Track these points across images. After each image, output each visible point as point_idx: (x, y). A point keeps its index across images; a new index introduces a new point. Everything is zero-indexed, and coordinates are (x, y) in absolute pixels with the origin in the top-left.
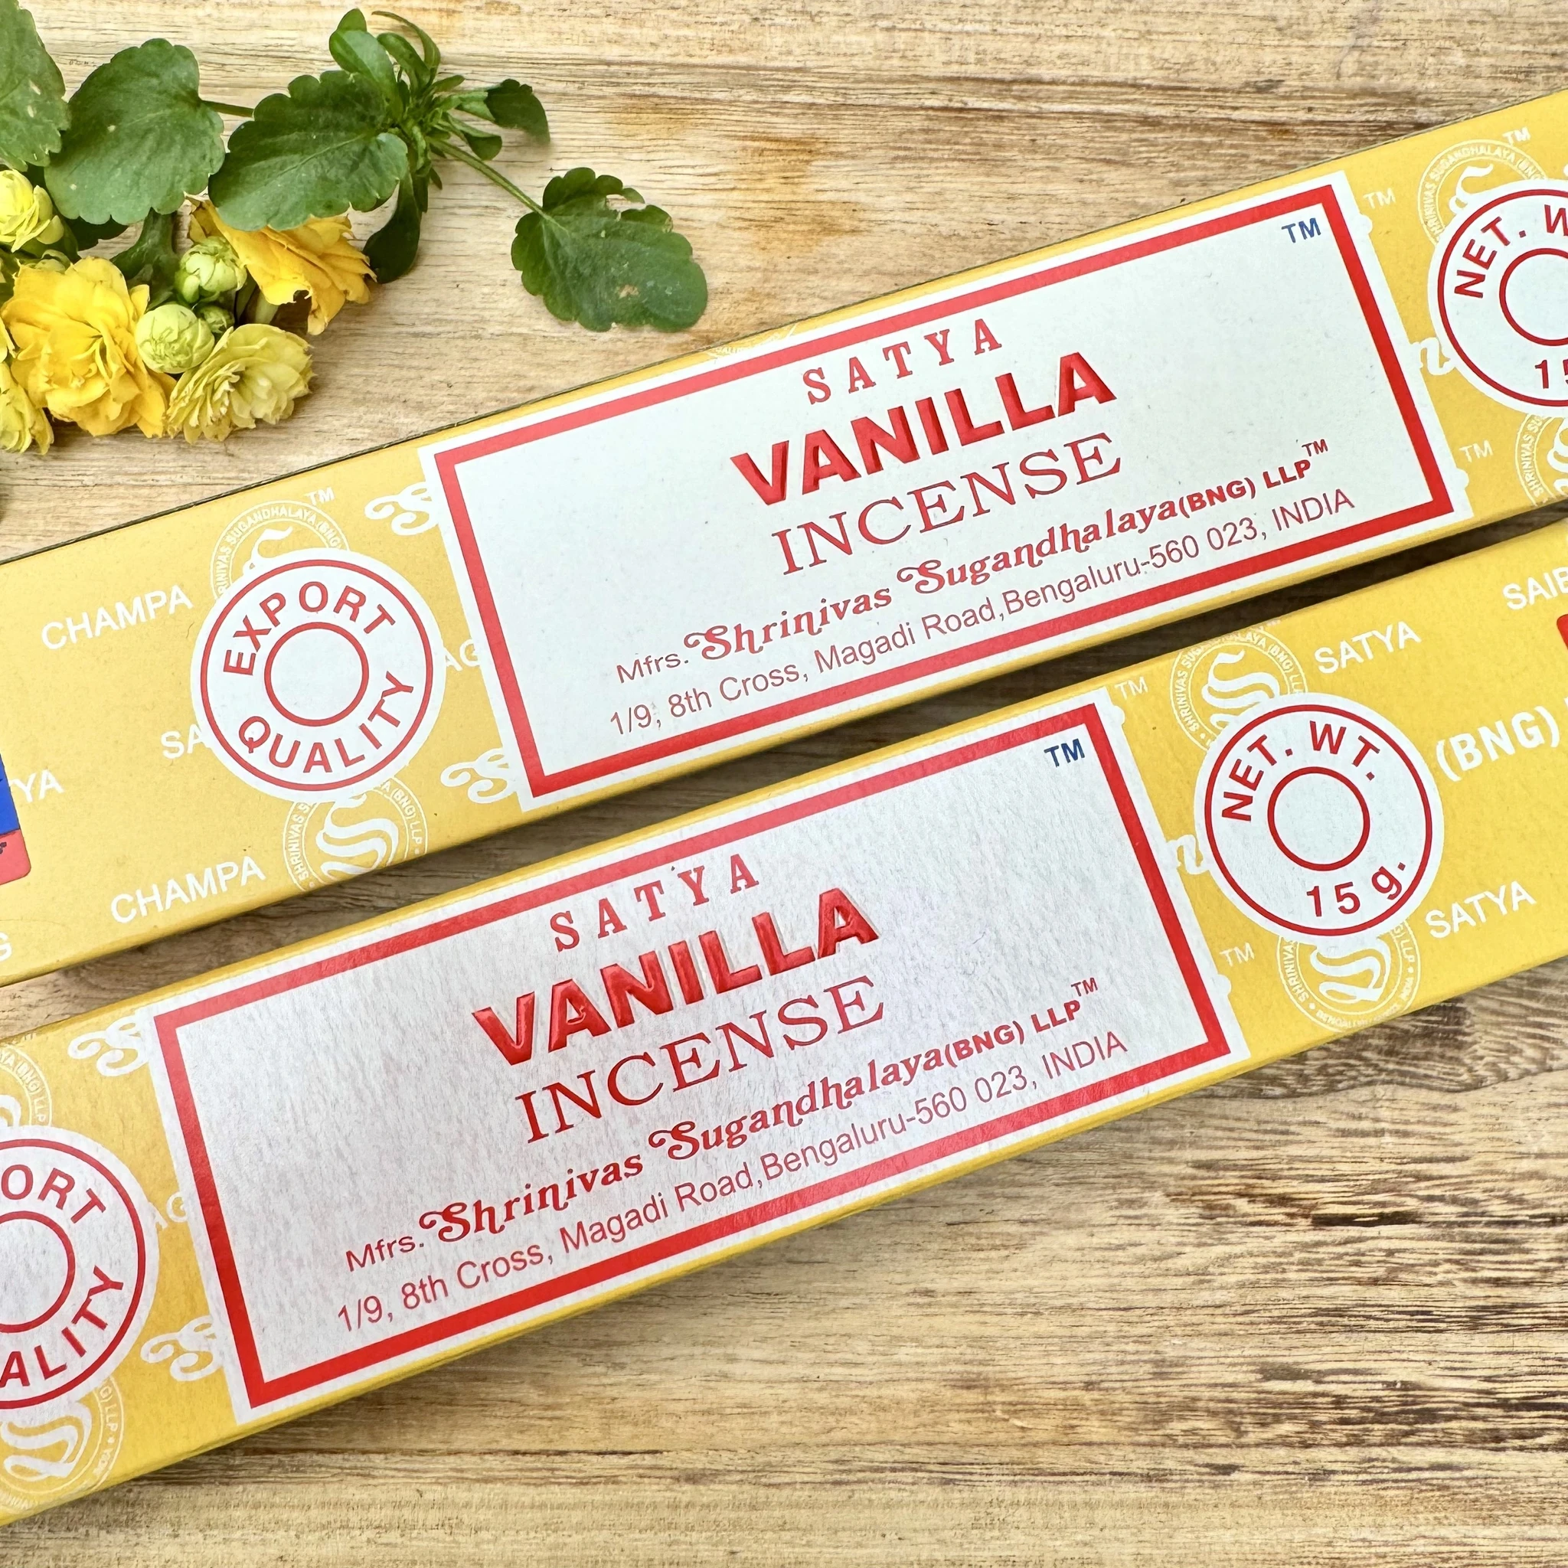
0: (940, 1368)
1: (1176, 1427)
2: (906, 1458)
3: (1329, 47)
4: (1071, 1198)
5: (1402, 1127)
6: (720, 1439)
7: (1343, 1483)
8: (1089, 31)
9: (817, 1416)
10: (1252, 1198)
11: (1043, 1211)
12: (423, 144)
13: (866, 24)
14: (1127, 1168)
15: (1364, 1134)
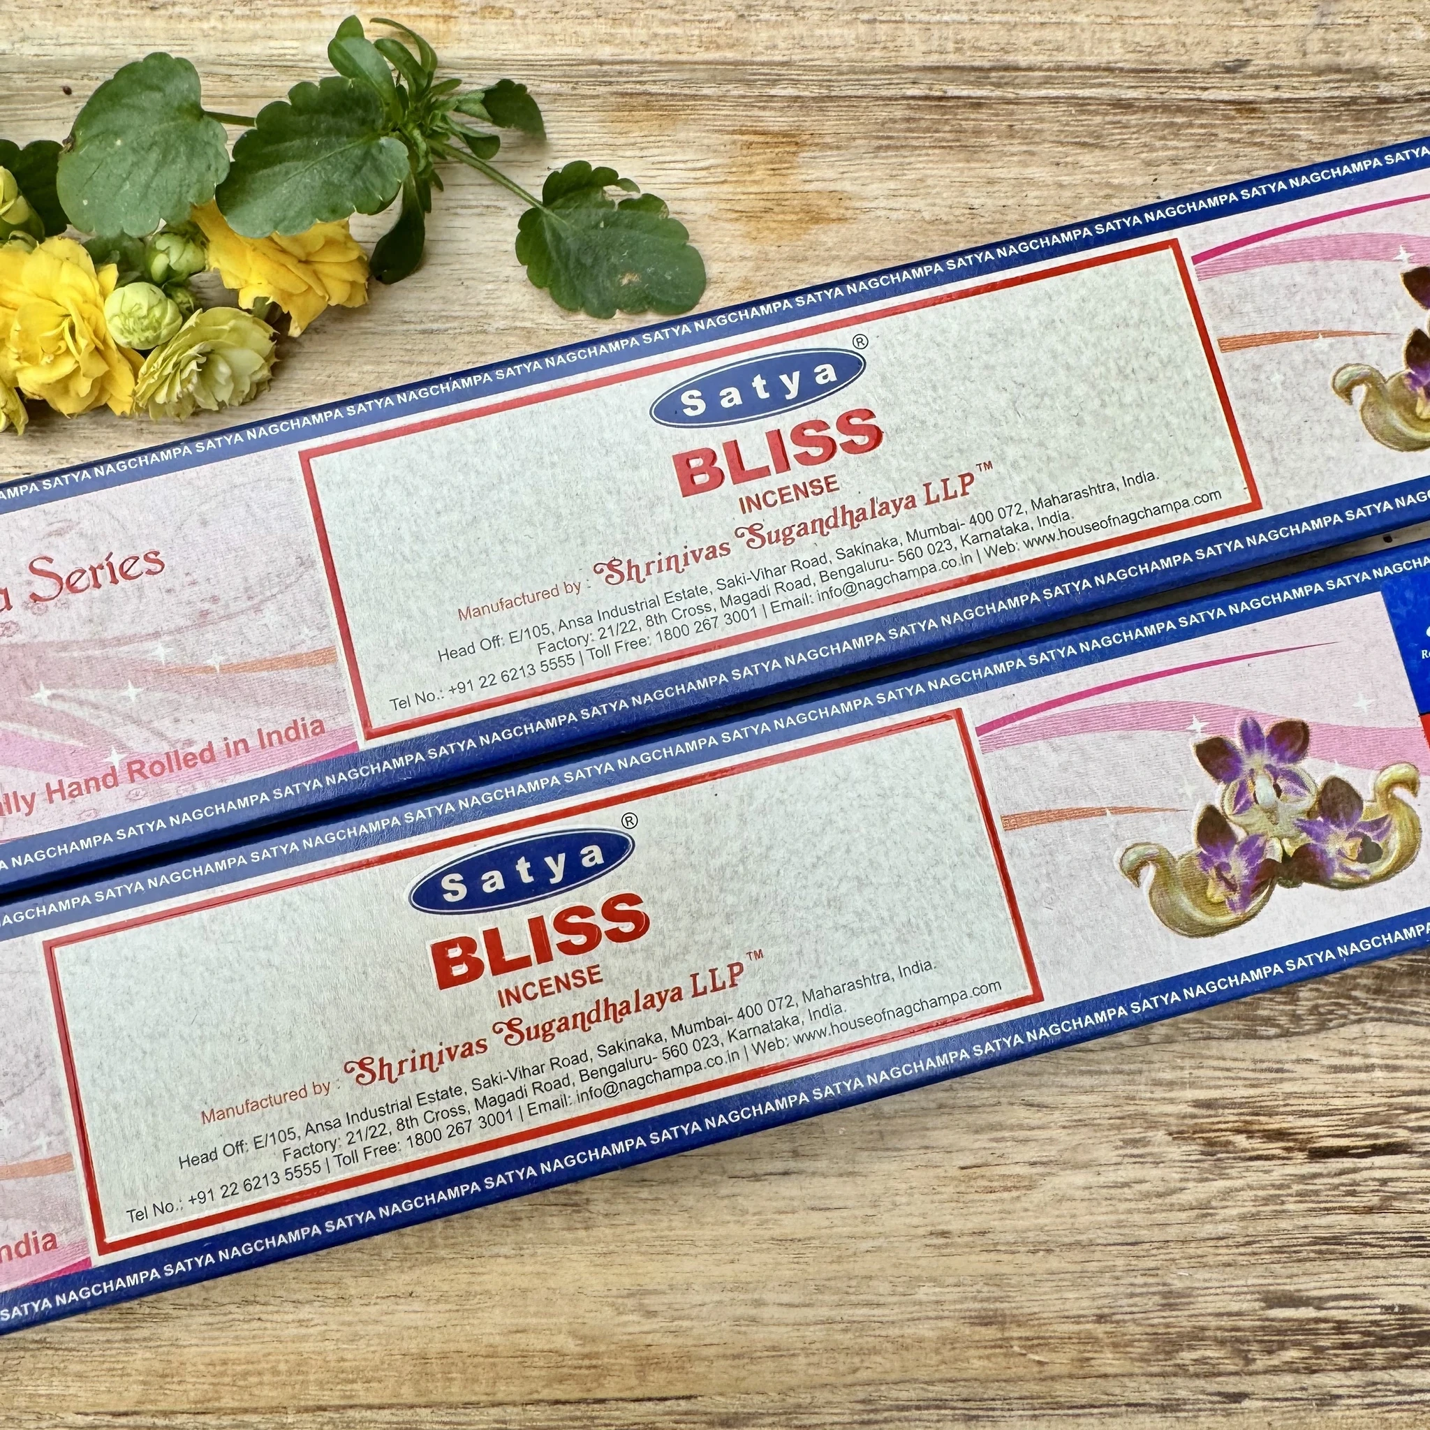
0: (958, 1307)
1: (1186, 1356)
2: (930, 1395)
3: (1294, 26)
4: (1077, 1139)
5: (1389, 1062)
6: (752, 1382)
7: (1349, 1407)
8: (1063, 18)
9: (841, 1358)
10: (1250, 1134)
11: (1052, 1152)
12: (423, 146)
13: (848, 17)
14: (1131, 1109)
15: (1355, 1069)
